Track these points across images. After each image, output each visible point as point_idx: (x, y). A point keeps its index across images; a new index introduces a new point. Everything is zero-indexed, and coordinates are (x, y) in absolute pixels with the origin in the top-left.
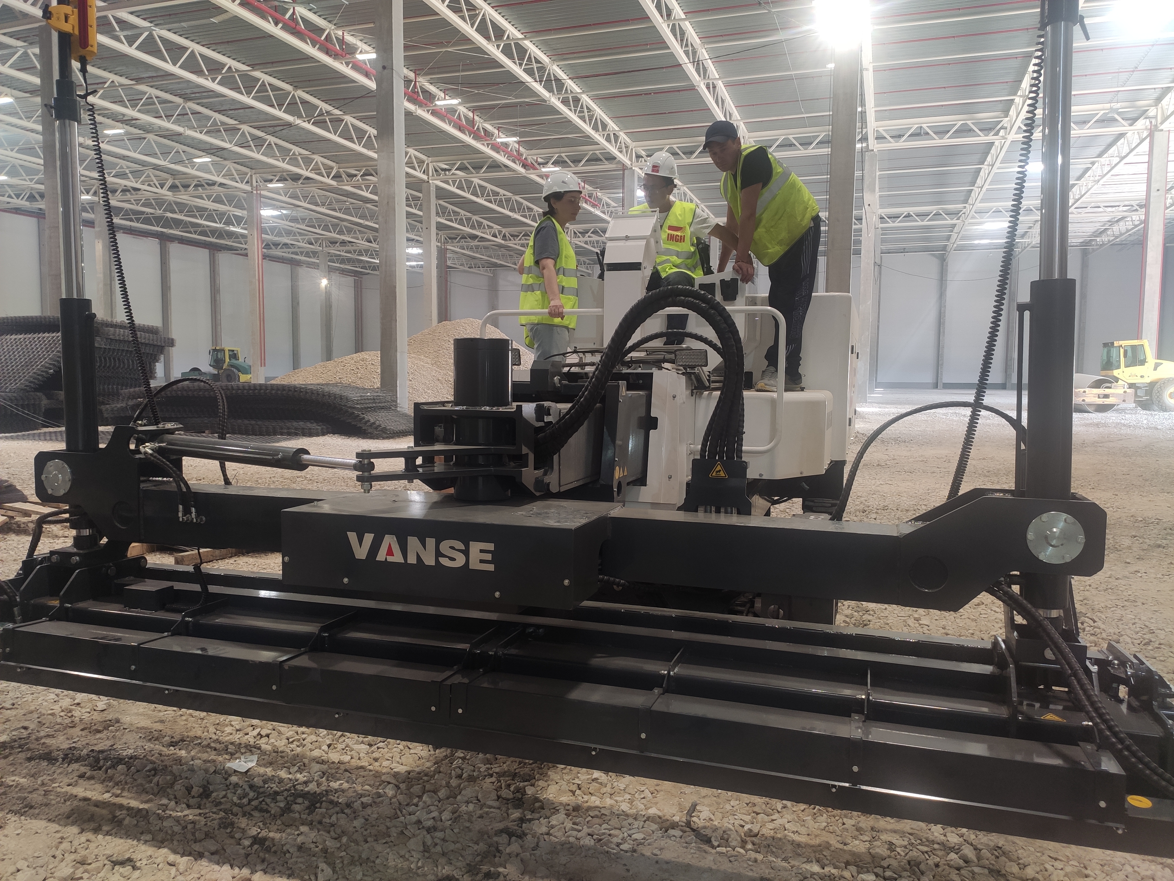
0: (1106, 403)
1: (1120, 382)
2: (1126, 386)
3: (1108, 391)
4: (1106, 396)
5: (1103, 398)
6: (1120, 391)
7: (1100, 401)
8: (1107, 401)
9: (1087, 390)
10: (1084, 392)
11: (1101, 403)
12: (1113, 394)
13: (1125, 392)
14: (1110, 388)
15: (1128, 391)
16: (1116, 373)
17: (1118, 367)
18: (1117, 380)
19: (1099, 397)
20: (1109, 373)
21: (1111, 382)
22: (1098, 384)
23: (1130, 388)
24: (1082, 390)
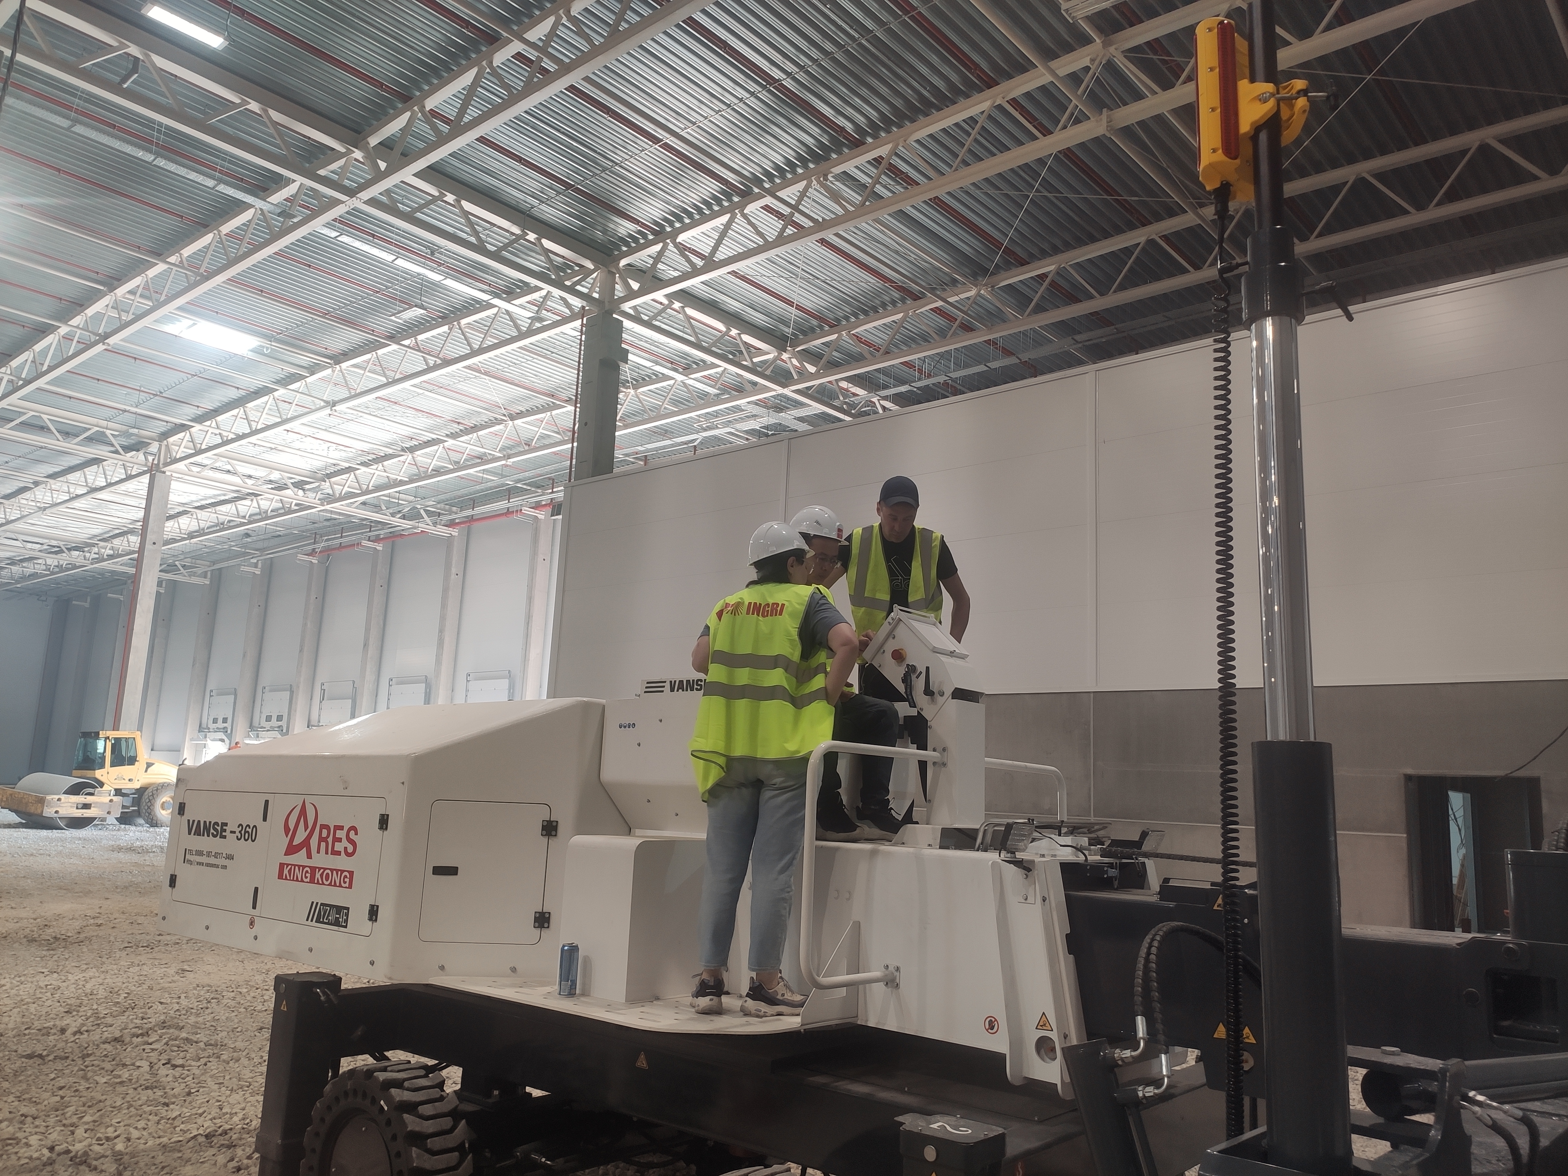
0: (85, 815)
1: (106, 787)
2: (113, 792)
3: (89, 799)
4: (86, 806)
5: (82, 808)
6: (107, 799)
7: (79, 813)
8: (87, 813)
9: (63, 797)
10: (59, 800)
11: (79, 815)
12: (97, 803)
13: (111, 801)
14: (92, 794)
15: (116, 799)
16: (99, 774)
17: (102, 766)
18: (101, 784)
19: (77, 808)
20: (89, 773)
21: (94, 787)
22: (75, 790)
23: (116, 795)
24: (57, 797)
